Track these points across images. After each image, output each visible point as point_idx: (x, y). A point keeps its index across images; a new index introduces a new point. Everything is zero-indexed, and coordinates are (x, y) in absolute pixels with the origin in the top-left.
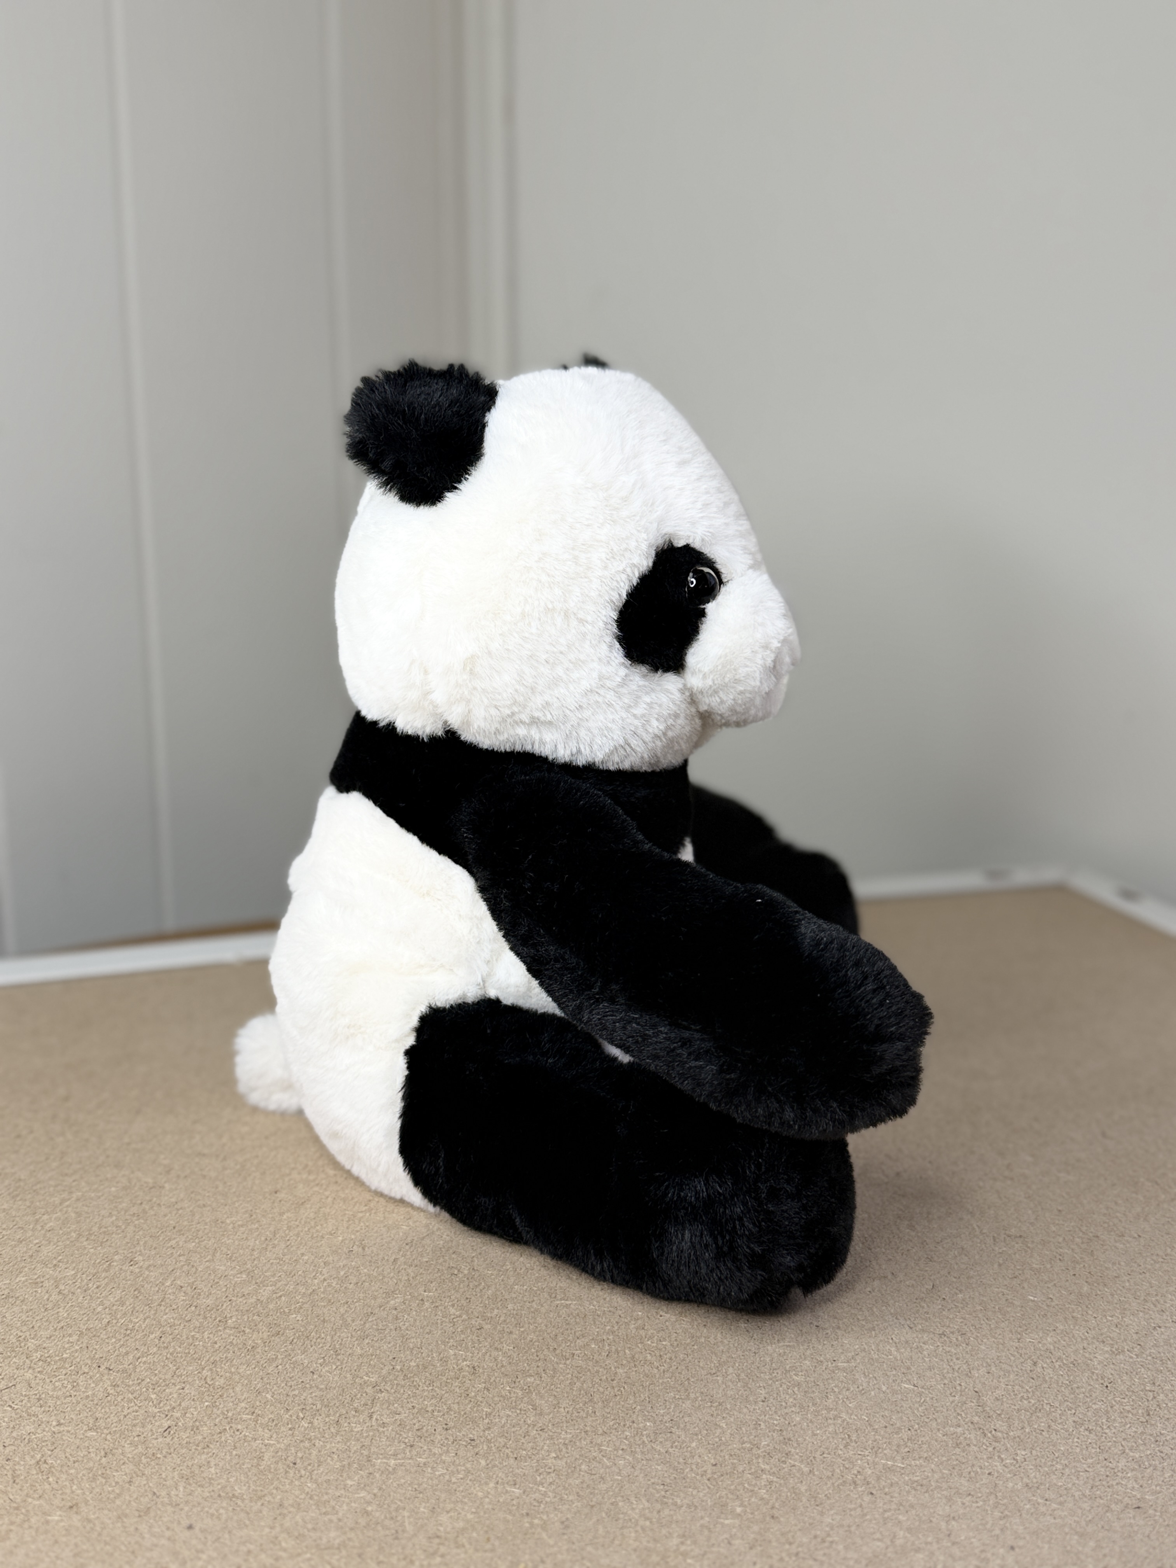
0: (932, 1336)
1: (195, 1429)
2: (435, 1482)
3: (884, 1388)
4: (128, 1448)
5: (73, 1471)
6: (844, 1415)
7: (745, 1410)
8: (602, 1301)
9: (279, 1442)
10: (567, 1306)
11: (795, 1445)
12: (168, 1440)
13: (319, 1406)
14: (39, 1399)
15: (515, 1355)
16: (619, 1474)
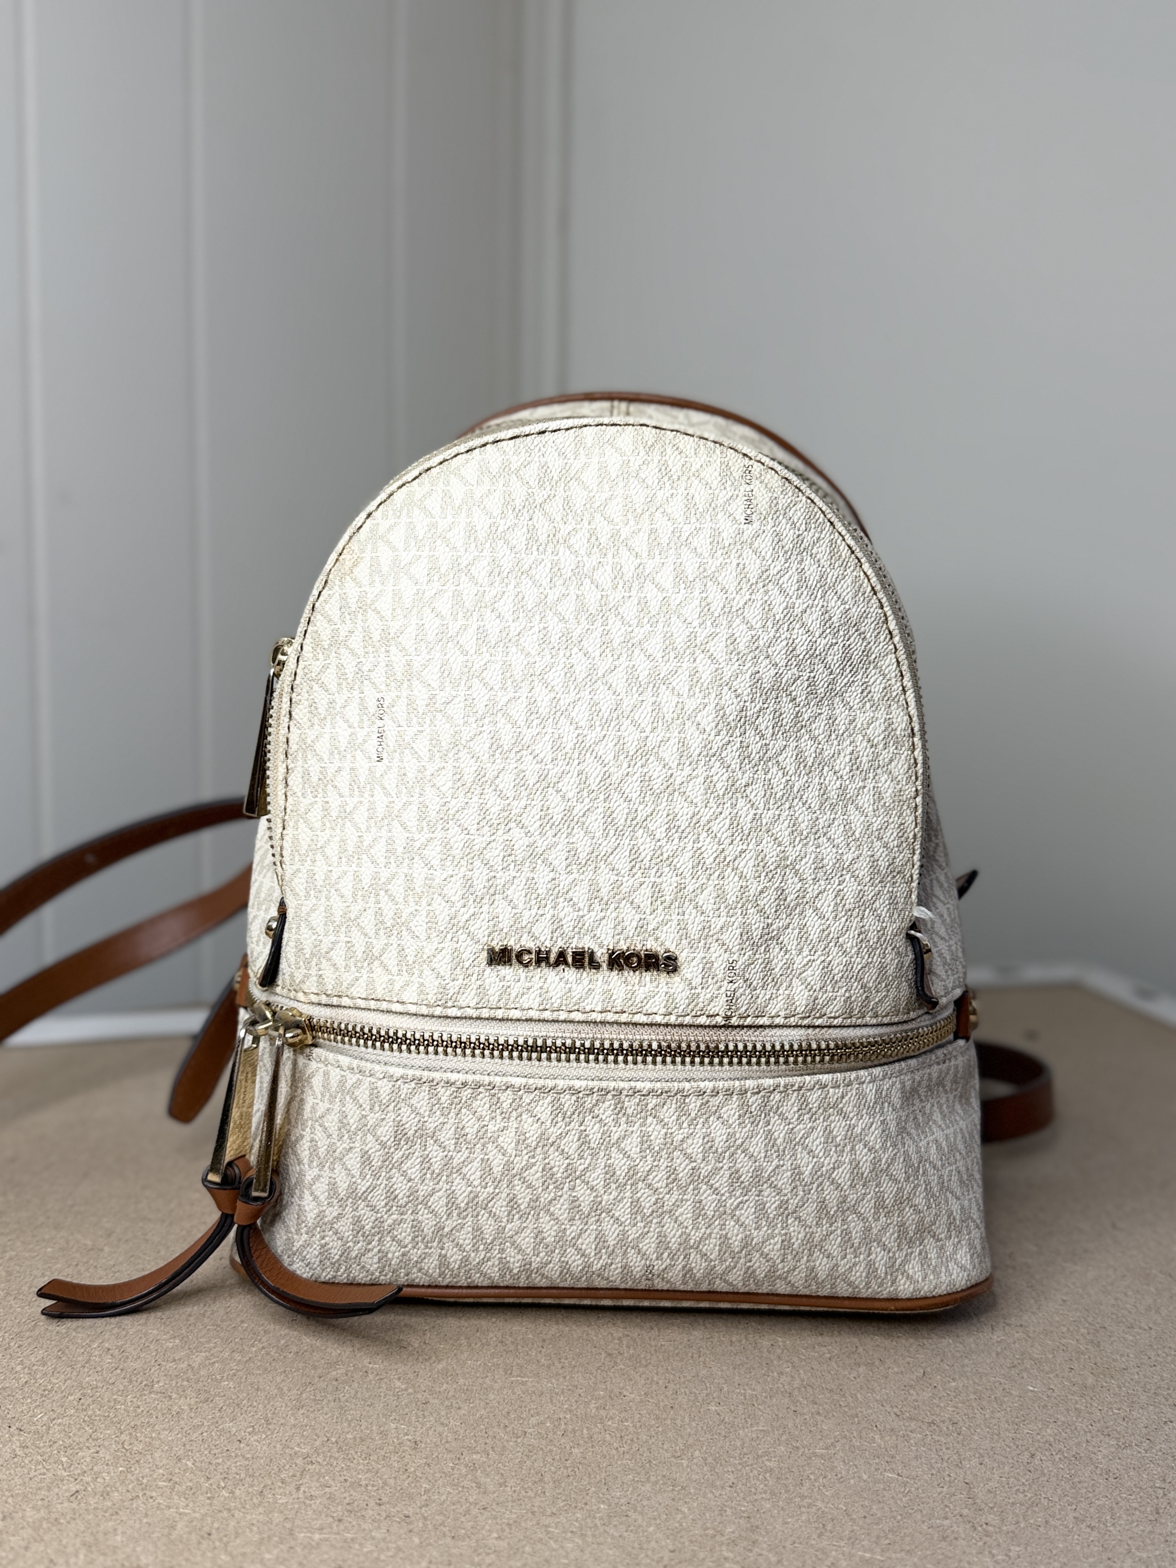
0: (920, 1424)
1: (105, 1495)
2: (362, 1558)
3: (865, 1477)
6: (819, 1504)
7: (710, 1495)
8: (561, 1379)
9: (194, 1511)
10: (523, 1383)
11: (764, 1533)
12: (74, 1505)
13: (243, 1476)
15: (462, 1431)
16: (566, 1557)
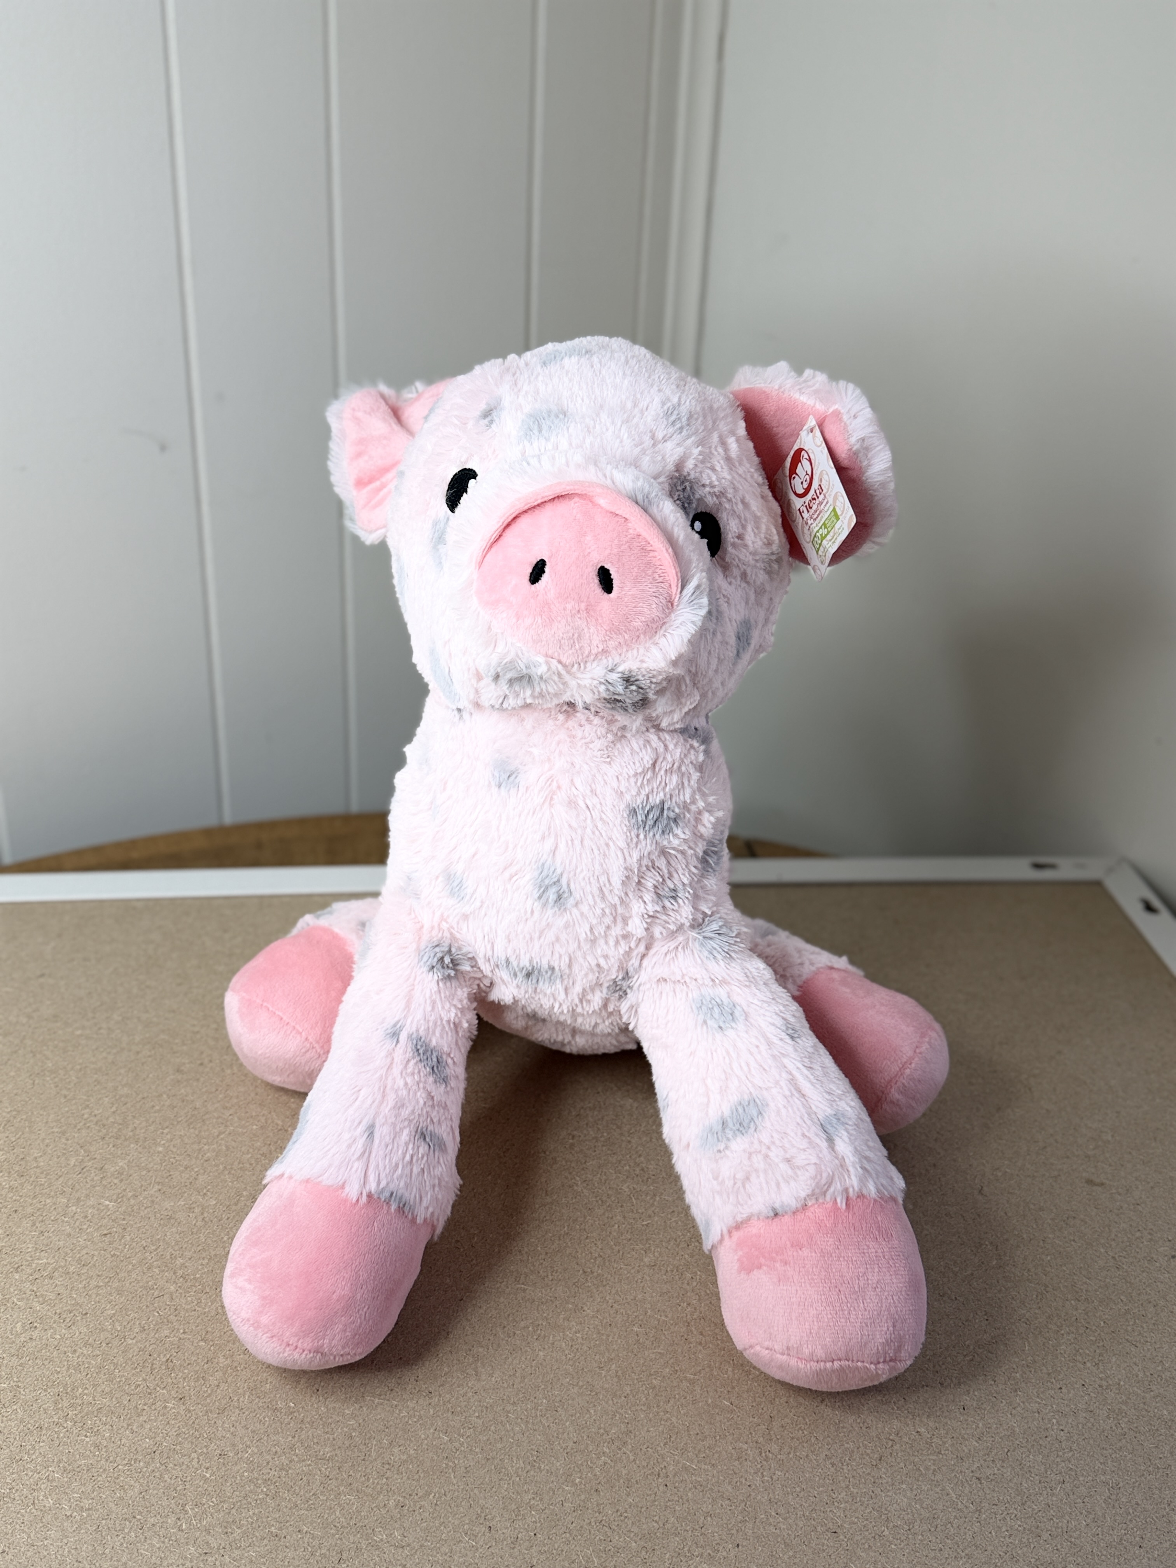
3: (710, 1401)
4: (221, 1360)
5: (186, 1371)
6: (674, 1420)
11: (633, 1437)
14: (176, 1310)
16: (513, 1437)
